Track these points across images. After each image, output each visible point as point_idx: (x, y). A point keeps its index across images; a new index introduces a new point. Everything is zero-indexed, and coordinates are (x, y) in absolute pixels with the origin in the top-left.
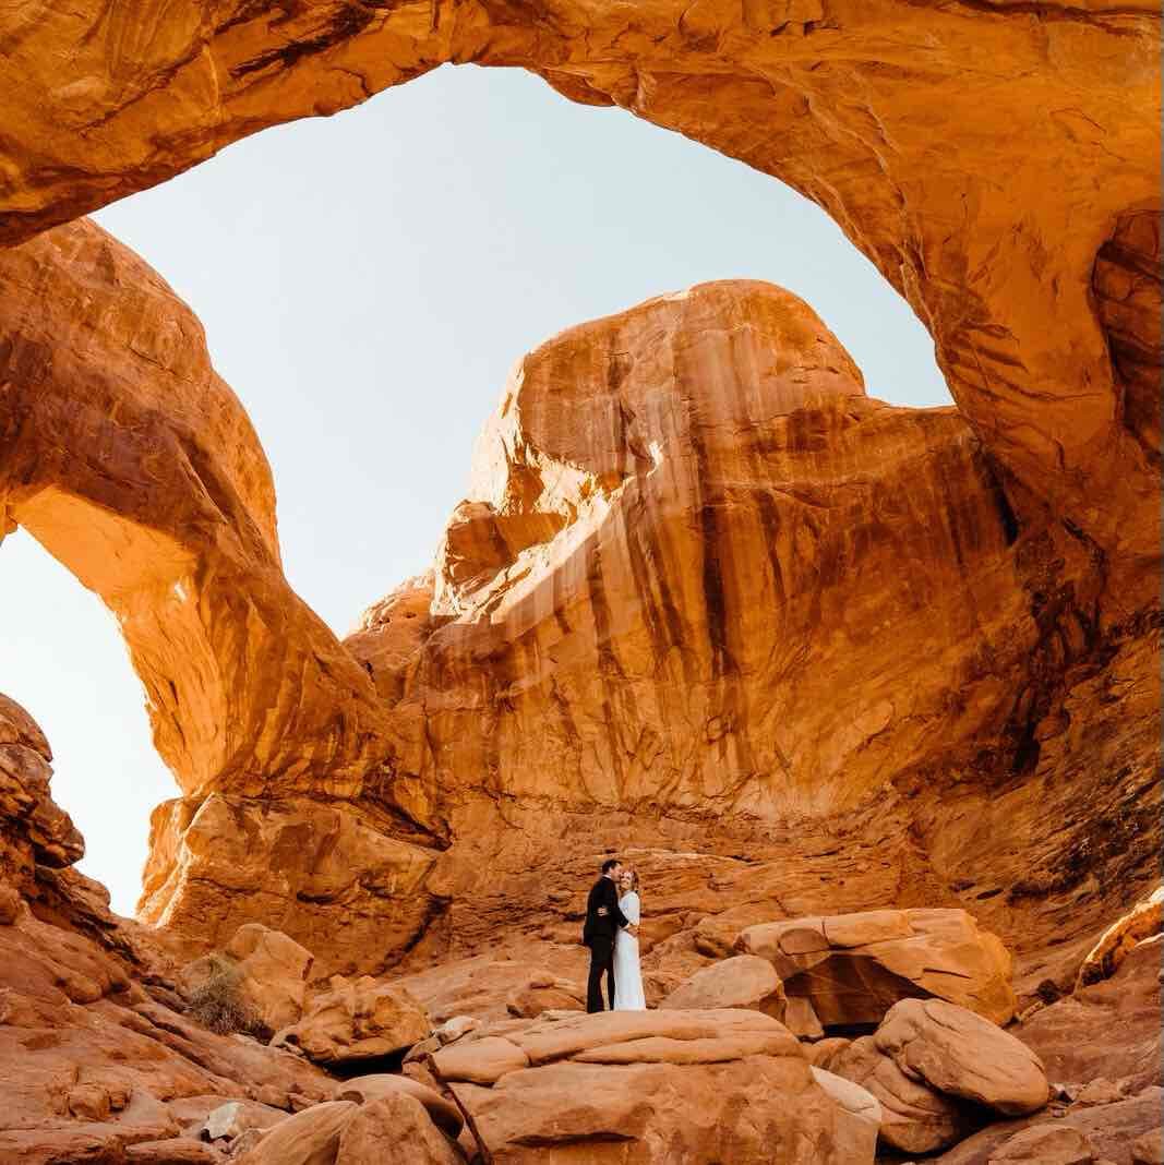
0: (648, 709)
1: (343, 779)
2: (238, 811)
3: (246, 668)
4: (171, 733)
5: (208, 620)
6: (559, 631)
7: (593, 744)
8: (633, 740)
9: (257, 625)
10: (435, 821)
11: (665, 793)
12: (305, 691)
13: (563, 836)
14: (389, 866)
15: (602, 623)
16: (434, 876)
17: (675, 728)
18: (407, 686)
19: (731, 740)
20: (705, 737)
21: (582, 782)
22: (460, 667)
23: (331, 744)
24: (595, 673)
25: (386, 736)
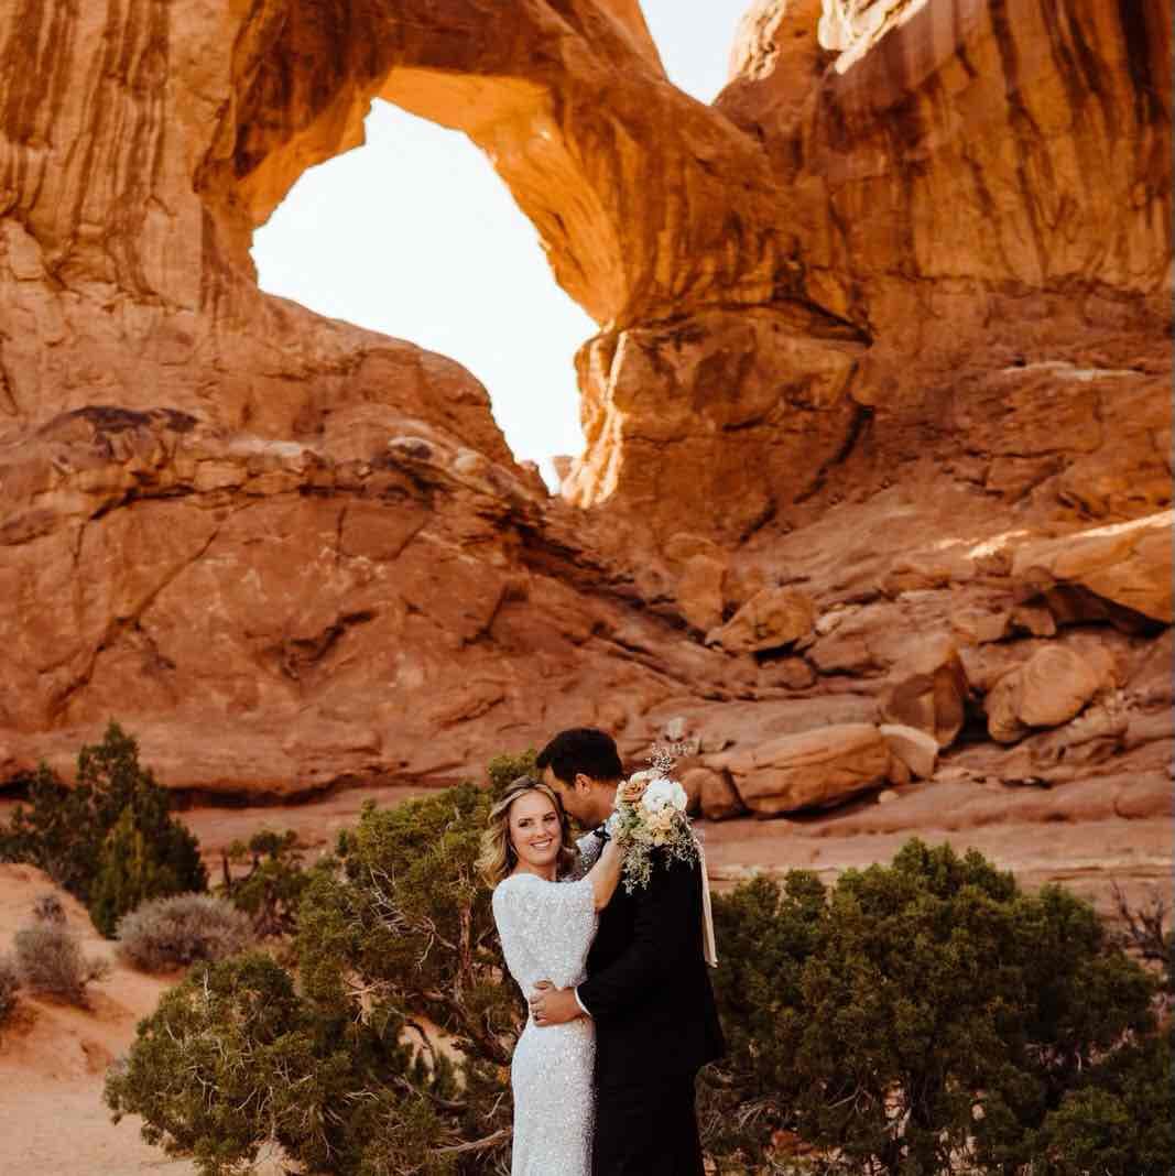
0: (1067, 170)
1: (751, 285)
2: (652, 352)
3: (626, 192)
4: (570, 270)
5: (578, 156)
6: (963, 76)
7: (1011, 214)
8: (1052, 210)
9: (628, 146)
10: (856, 313)
11: (1091, 269)
12: (692, 201)
13: (986, 324)
14: (811, 378)
15: (1010, 64)
16: (857, 384)
17: (1096, 193)
18: (806, 151)
19: (1158, 206)
20: (1128, 203)
21: (1004, 259)
22: (859, 123)
23: (731, 250)
24: (1007, 131)
25: (788, 228)
